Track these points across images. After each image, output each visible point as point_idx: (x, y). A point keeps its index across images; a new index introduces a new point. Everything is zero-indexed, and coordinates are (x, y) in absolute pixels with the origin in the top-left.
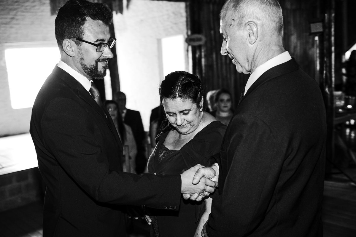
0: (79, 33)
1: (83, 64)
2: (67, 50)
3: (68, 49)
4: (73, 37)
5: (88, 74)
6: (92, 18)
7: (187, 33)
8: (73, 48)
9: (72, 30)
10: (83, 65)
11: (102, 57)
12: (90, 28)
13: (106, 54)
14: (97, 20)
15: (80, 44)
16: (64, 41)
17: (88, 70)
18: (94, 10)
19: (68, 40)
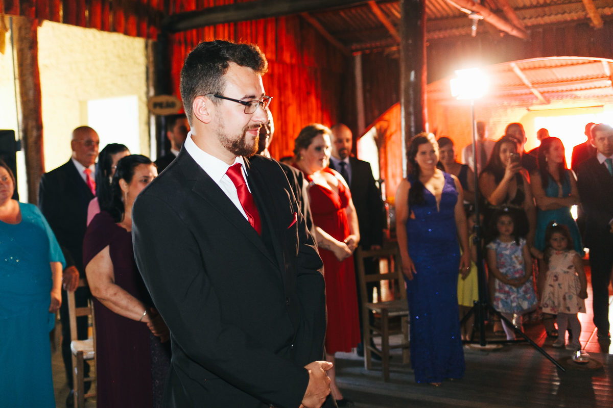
0: (219, 86)
1: (221, 133)
2: (200, 113)
3: (201, 111)
4: (210, 93)
5: (229, 148)
6: (239, 64)
7: (148, 93)
8: (209, 111)
9: (208, 82)
10: (222, 135)
11: (252, 123)
12: (234, 78)
13: (257, 117)
14: (246, 66)
15: (219, 102)
16: (195, 100)
17: (228, 142)
18: (242, 52)
19: (202, 98)
